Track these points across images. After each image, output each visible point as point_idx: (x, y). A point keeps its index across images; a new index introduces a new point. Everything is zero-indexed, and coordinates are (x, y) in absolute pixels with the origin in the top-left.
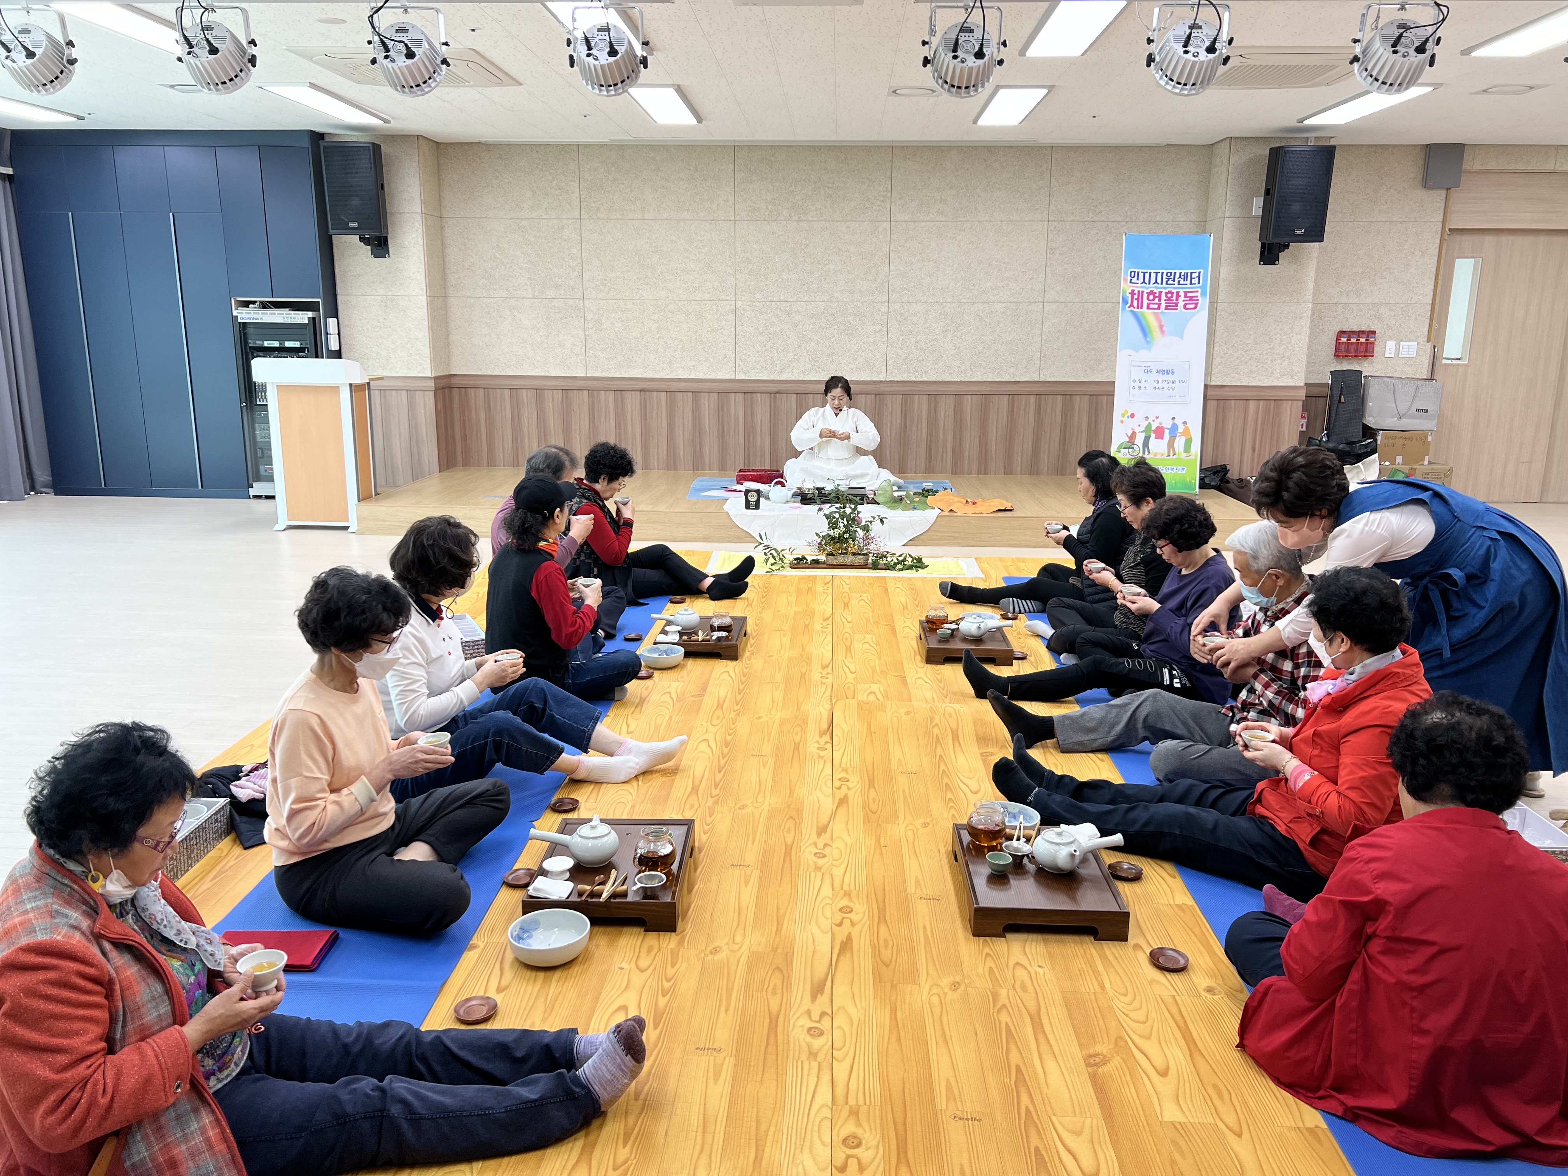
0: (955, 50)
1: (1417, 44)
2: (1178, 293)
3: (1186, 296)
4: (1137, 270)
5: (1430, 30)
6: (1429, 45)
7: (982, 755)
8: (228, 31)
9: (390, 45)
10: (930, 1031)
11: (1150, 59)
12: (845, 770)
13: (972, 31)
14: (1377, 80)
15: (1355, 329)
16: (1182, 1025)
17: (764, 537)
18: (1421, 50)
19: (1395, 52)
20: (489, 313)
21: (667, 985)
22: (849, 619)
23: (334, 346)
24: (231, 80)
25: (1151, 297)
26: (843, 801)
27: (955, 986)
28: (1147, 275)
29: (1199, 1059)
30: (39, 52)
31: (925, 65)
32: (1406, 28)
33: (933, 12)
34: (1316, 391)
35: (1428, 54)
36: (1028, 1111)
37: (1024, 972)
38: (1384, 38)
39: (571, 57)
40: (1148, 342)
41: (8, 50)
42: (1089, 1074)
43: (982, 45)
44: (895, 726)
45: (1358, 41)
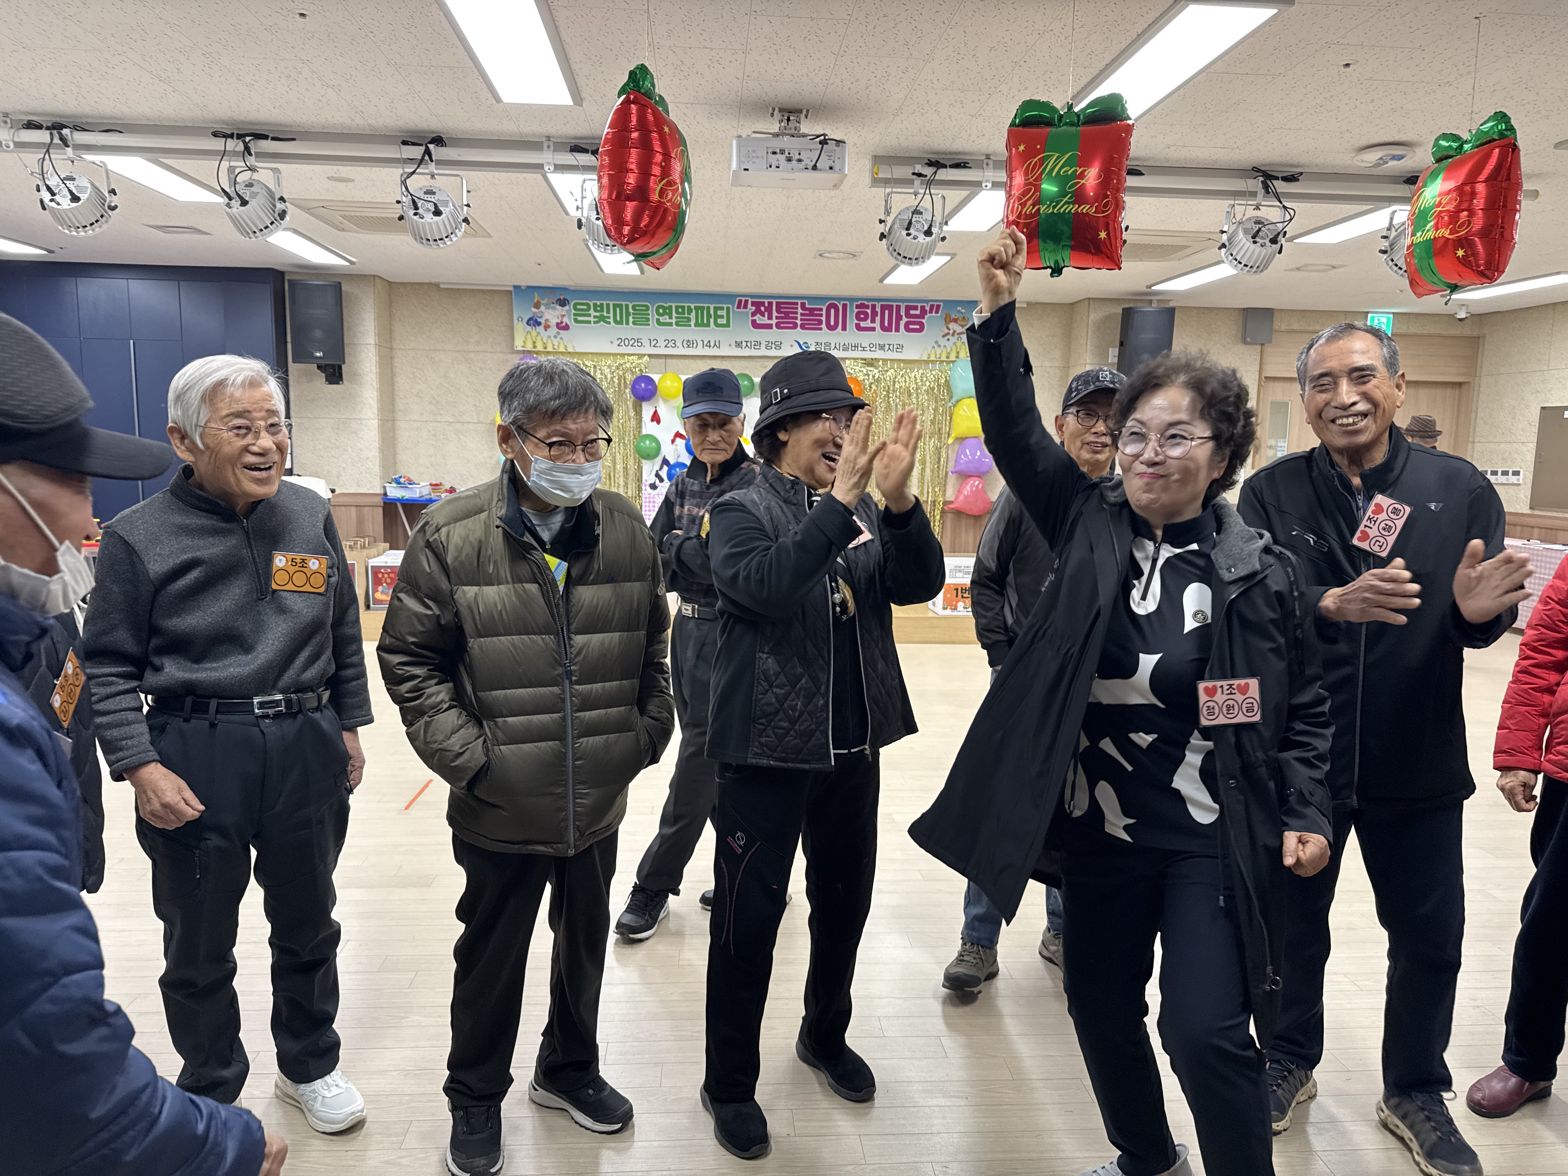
0: (908, 229)
1: (1271, 236)
6: (1280, 238)
9: (420, 204)
13: (922, 213)
14: (1240, 263)
18: (1274, 241)
19: (1254, 242)
20: (435, 436)
24: (261, 230)
30: (84, 197)
31: (881, 239)
32: (1263, 224)
33: (888, 196)
35: (1278, 245)
38: (1246, 231)
41: (53, 194)
43: (931, 226)
45: (1225, 232)
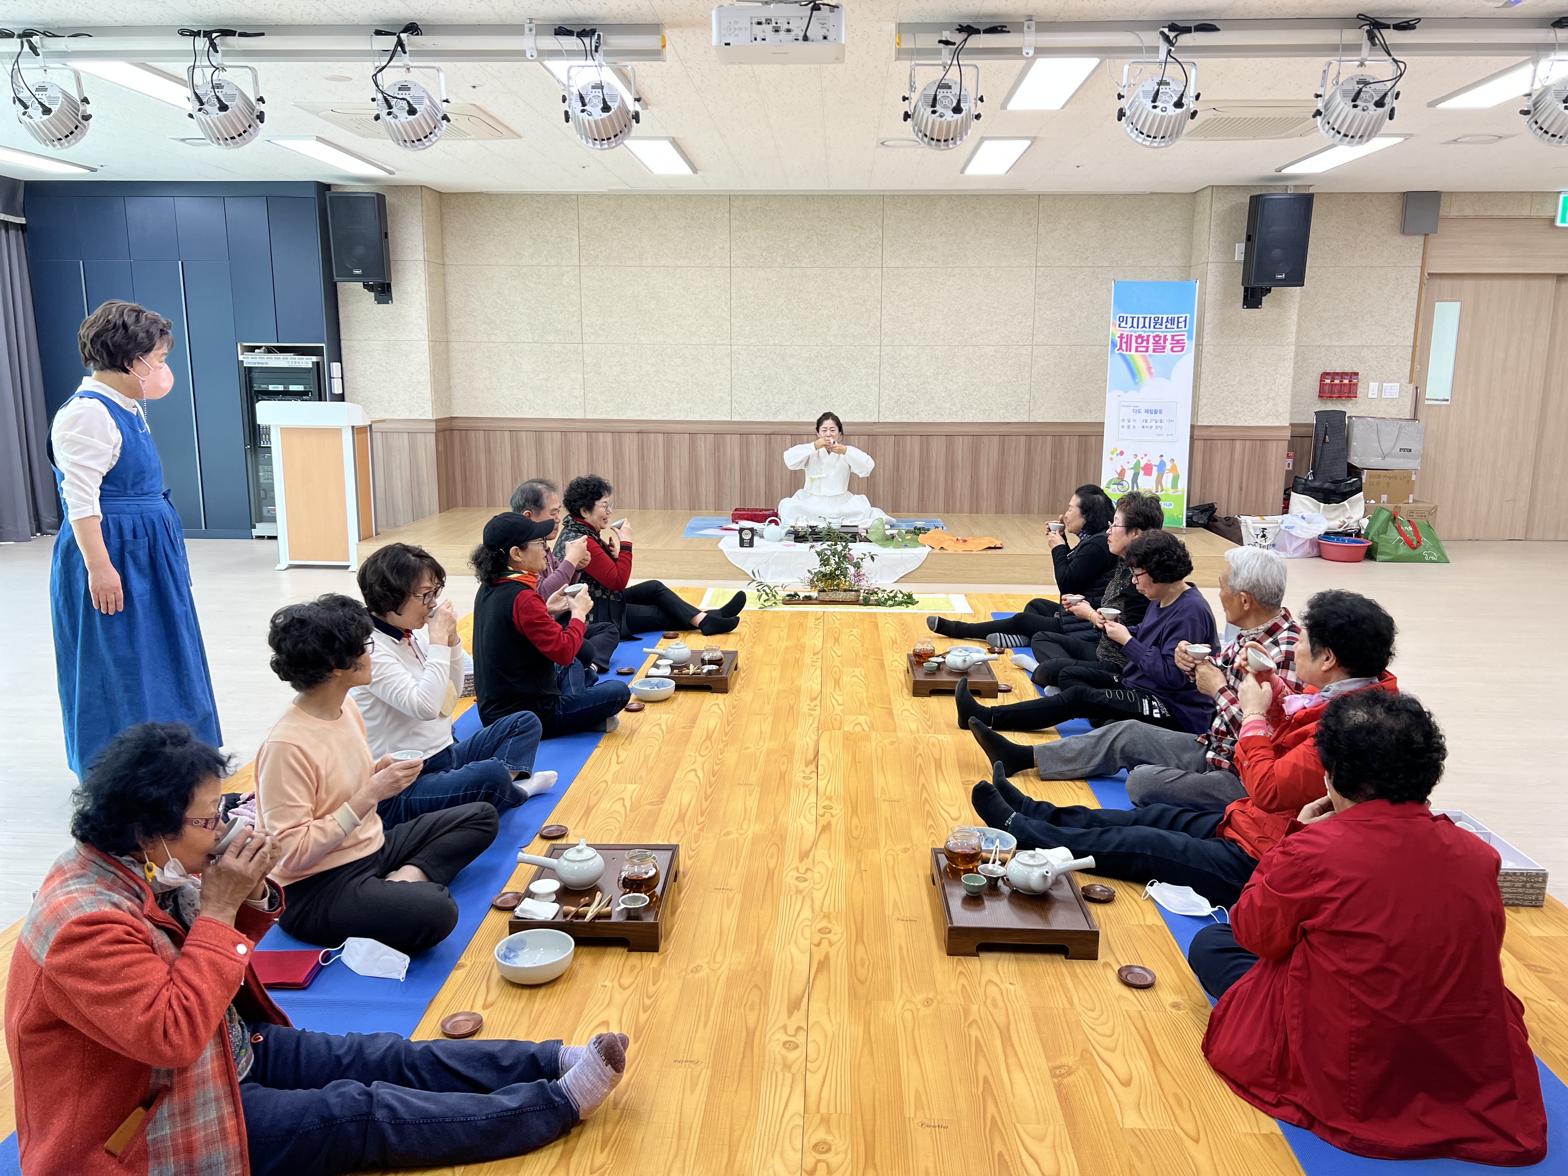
0: (933, 106)
1: (1376, 98)
2: (1165, 336)
3: (1173, 339)
4: (1125, 315)
5: (1389, 84)
6: (1388, 100)
7: (963, 783)
8: (238, 88)
10: (902, 1045)
11: (1121, 114)
12: (829, 798)
13: (950, 87)
14: (1339, 133)
15: (1338, 370)
16: (1146, 1038)
17: (757, 574)
18: (1380, 104)
19: (1355, 106)
20: (490, 357)
21: (648, 1002)
22: (839, 653)
23: (337, 390)
24: (240, 135)
25: (1139, 341)
26: (826, 828)
27: (928, 1002)
28: (1135, 320)
29: (1161, 1071)
30: (55, 108)
31: (905, 120)
32: (1366, 83)
34: (1302, 431)
35: (1387, 108)
36: (993, 1117)
37: (995, 988)
38: (1345, 94)
39: (566, 113)
40: (1136, 383)
41: (26, 107)
42: (1054, 1084)
43: (959, 101)
44: (880, 755)
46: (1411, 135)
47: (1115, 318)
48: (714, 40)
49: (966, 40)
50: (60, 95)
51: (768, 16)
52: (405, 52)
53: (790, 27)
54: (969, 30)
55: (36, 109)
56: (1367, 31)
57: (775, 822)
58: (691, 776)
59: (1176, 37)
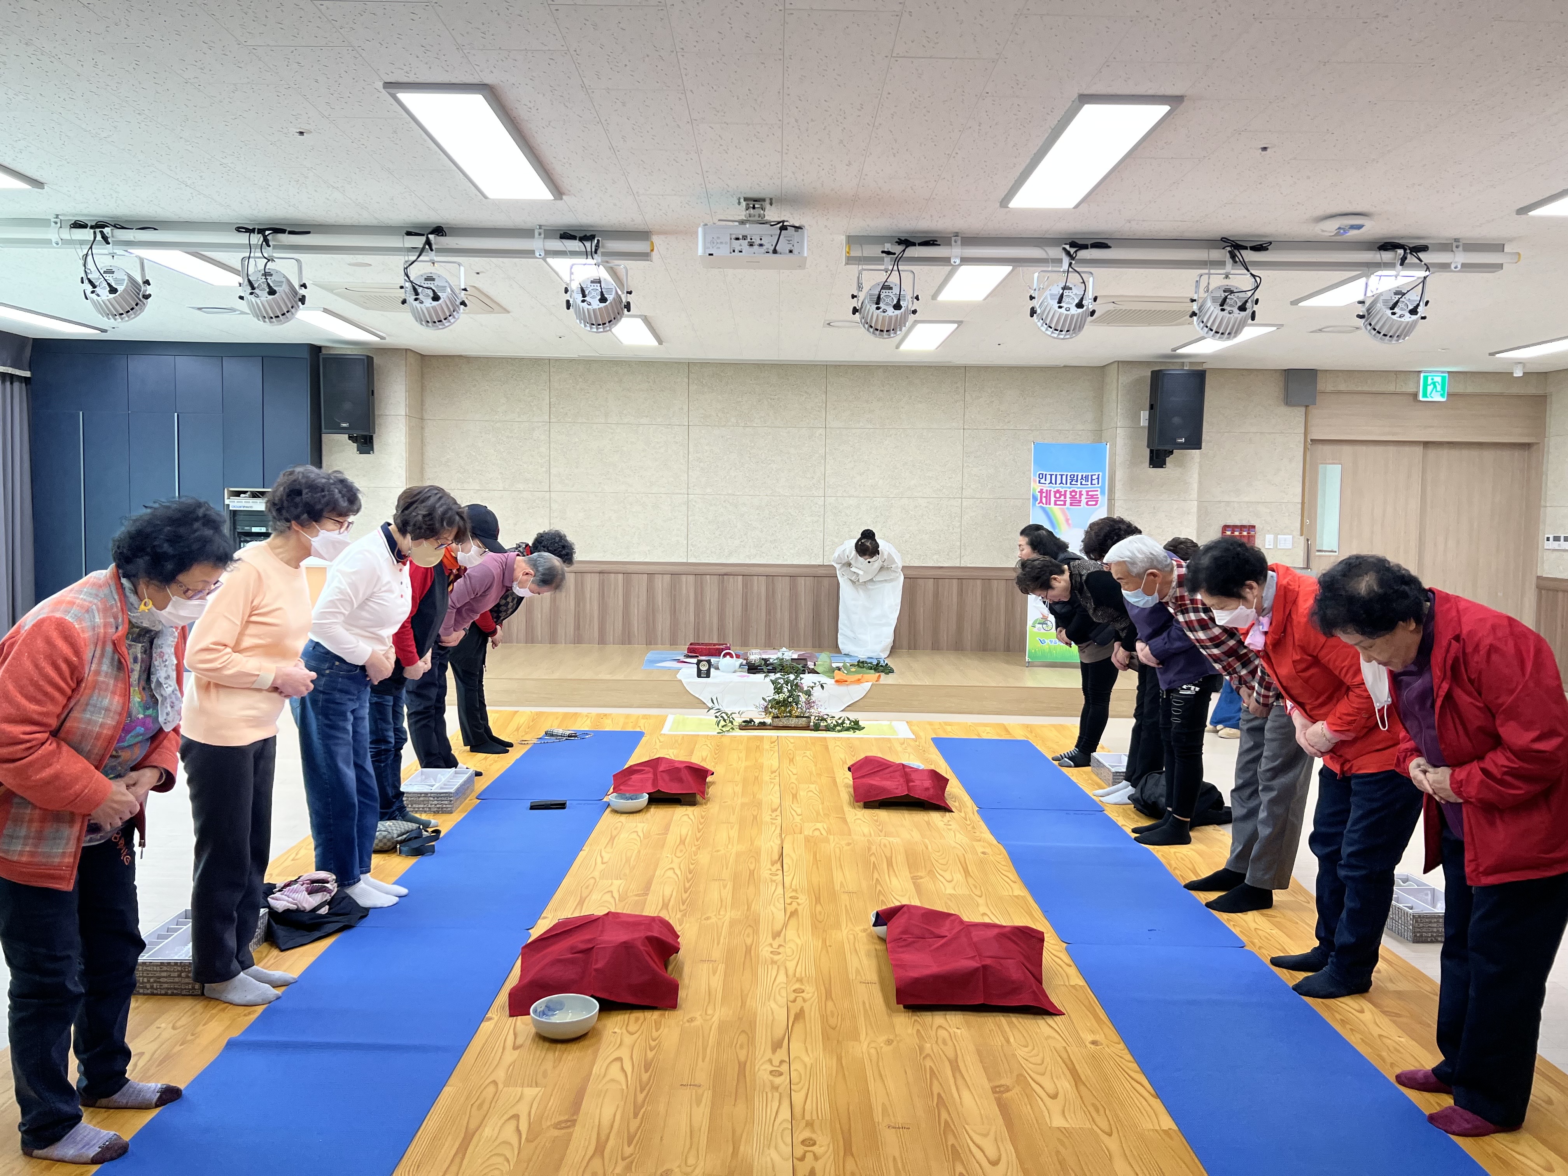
0: (878, 303)
1: (1239, 304)
2: (1080, 492)
3: (1087, 495)
4: (1044, 473)
5: (1249, 294)
6: (1249, 305)
7: (912, 878)
8: (285, 277)
9: (420, 290)
10: (869, 1073)
11: (1033, 312)
12: (796, 891)
13: (891, 288)
14: (1212, 330)
15: (1238, 523)
16: (1070, 1064)
17: (715, 701)
19: (1223, 310)
21: (653, 1044)
22: (795, 772)
24: (283, 314)
25: (1058, 495)
26: (794, 913)
27: (889, 1042)
28: (1054, 477)
29: (1082, 1088)
30: (120, 289)
31: (854, 313)
32: (1232, 292)
33: (860, 273)
35: (1249, 312)
36: (946, 1121)
37: (945, 1032)
38: (1214, 300)
39: (568, 302)
41: (94, 286)
42: (995, 1098)
43: (899, 300)
44: (838, 855)
45: (1195, 300)
46: (1282, 325)
47: (1035, 475)
48: (700, 252)
49: (904, 251)
50: (126, 277)
51: (745, 233)
52: (432, 250)
53: (762, 242)
54: (906, 243)
55: (104, 288)
56: (1229, 252)
57: (749, 909)
58: (670, 873)
59: (1076, 252)
